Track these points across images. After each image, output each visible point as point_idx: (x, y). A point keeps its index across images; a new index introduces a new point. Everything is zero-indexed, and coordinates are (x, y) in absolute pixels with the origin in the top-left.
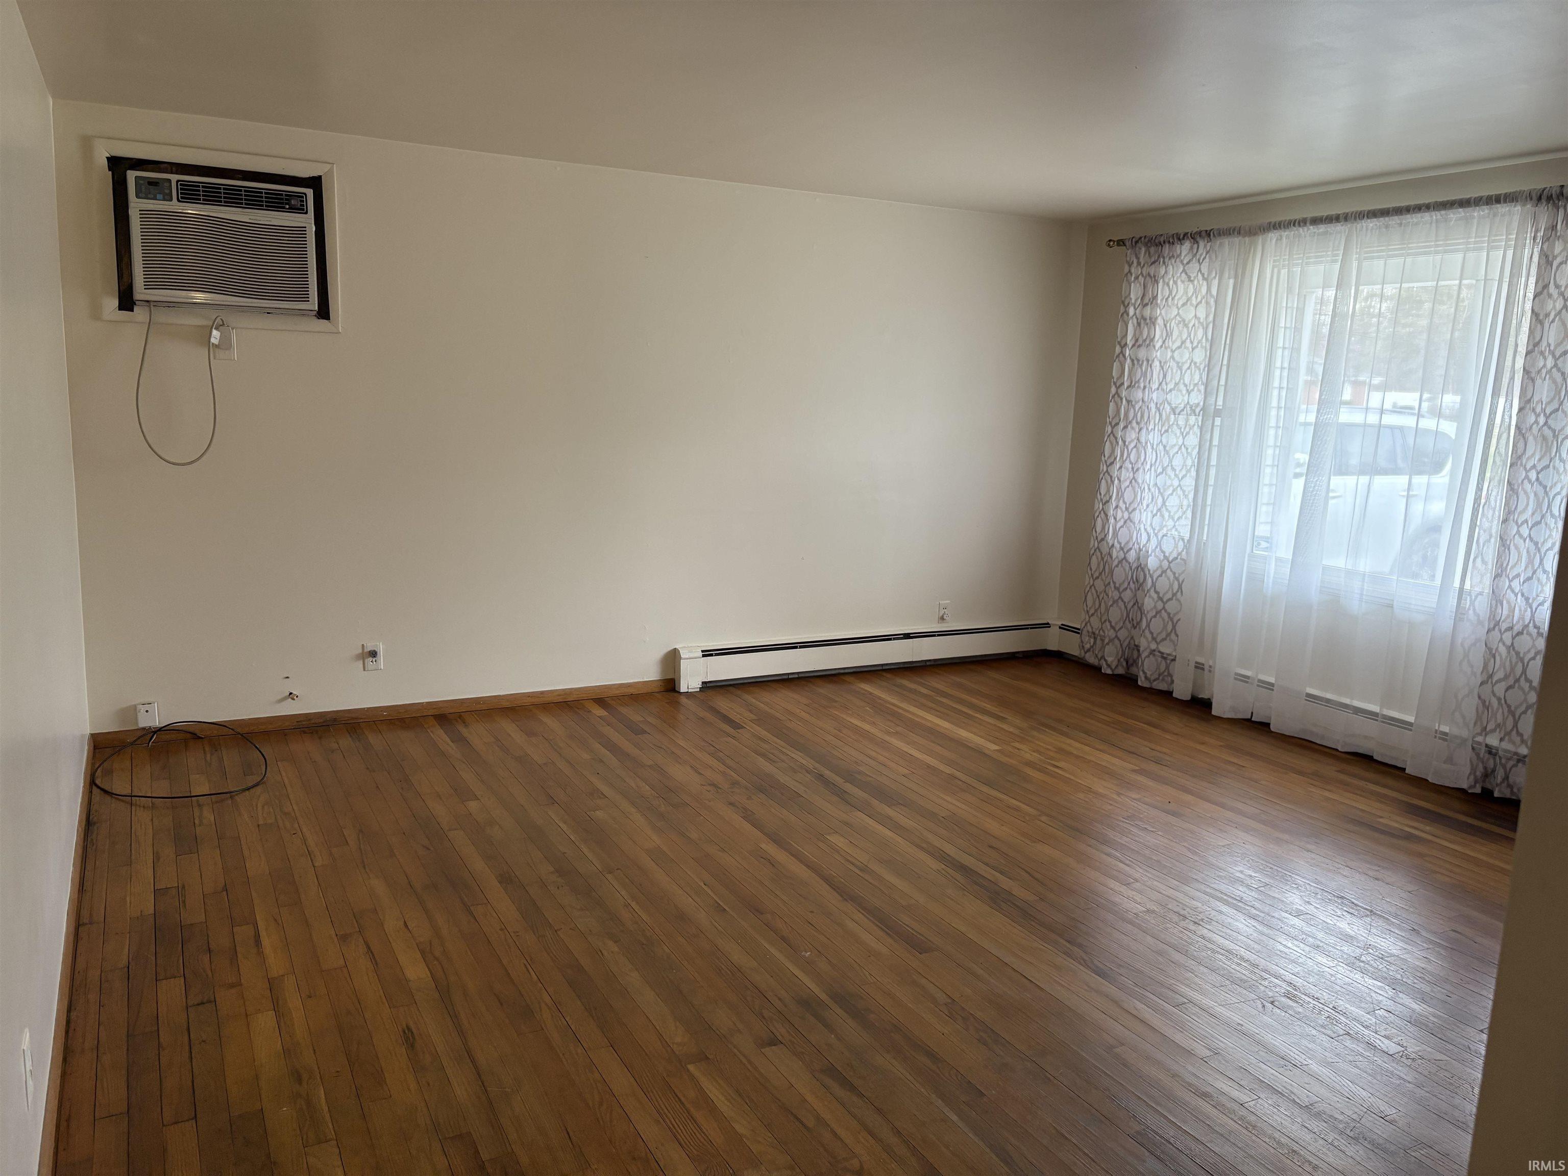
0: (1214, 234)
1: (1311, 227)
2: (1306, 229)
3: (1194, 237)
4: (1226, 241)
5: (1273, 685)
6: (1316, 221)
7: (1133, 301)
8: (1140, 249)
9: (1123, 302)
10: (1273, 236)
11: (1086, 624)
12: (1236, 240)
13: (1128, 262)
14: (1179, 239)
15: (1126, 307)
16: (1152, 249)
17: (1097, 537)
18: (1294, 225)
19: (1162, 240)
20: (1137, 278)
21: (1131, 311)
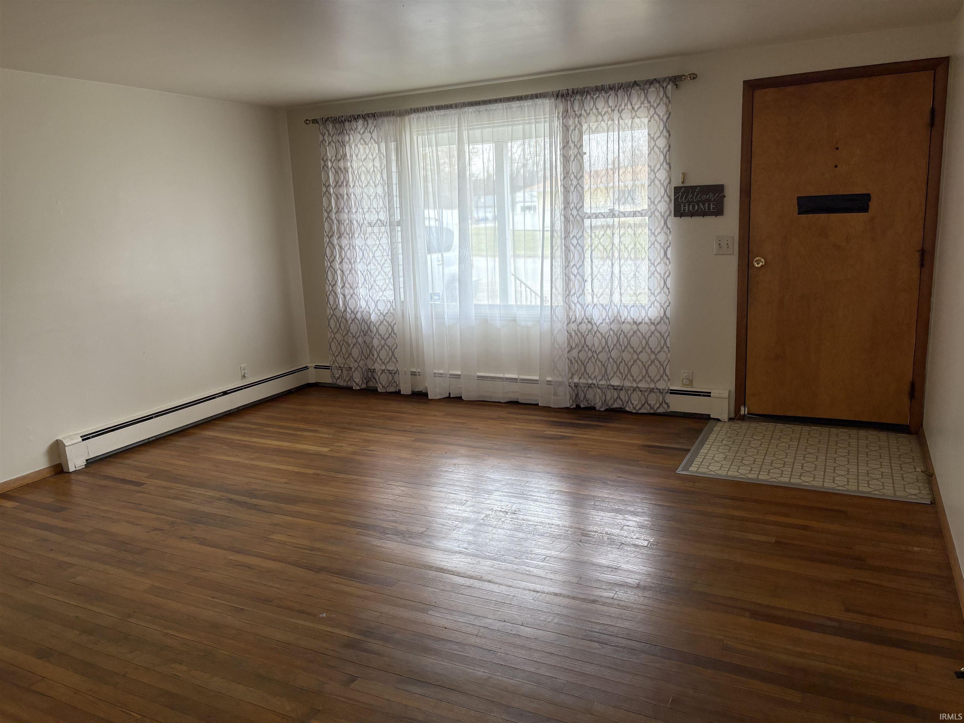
0: (377, 115)
1: (437, 111)
2: (433, 112)
3: (365, 117)
4: (385, 119)
5: (460, 375)
6: (439, 108)
7: (330, 158)
8: (329, 125)
9: (323, 159)
10: (414, 116)
11: (334, 362)
12: (392, 119)
13: (322, 134)
14: (355, 119)
15: (325, 161)
16: (337, 125)
17: (331, 308)
18: (426, 110)
19: (343, 119)
20: (329, 143)
21: (330, 164)
